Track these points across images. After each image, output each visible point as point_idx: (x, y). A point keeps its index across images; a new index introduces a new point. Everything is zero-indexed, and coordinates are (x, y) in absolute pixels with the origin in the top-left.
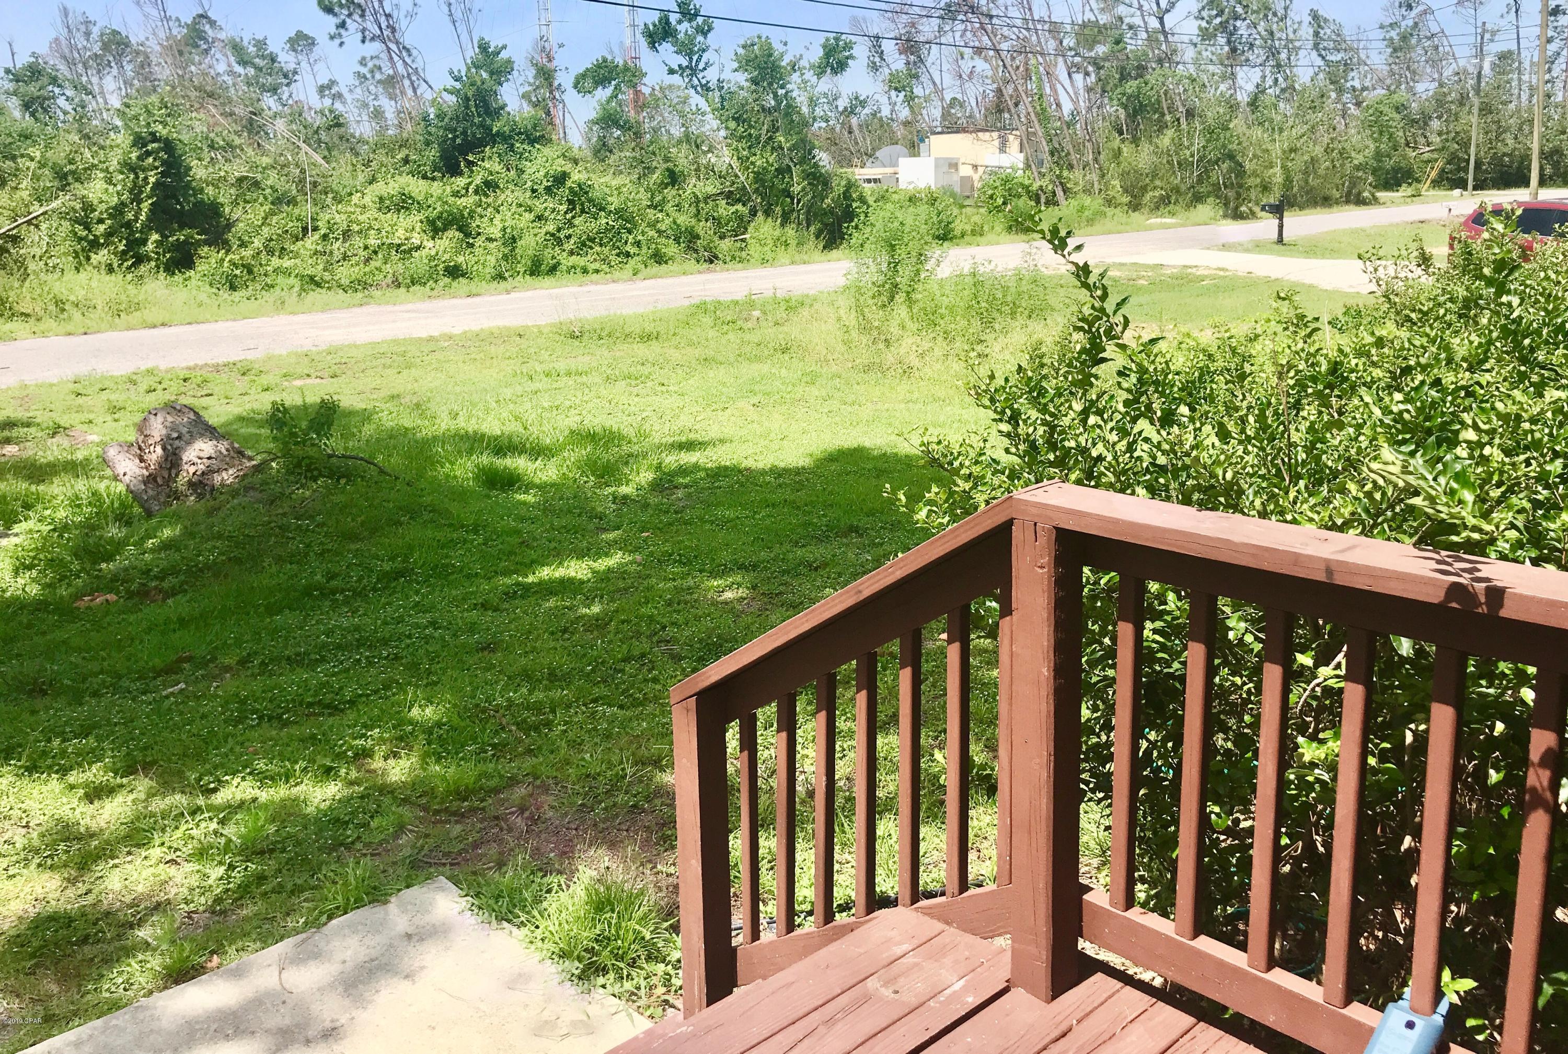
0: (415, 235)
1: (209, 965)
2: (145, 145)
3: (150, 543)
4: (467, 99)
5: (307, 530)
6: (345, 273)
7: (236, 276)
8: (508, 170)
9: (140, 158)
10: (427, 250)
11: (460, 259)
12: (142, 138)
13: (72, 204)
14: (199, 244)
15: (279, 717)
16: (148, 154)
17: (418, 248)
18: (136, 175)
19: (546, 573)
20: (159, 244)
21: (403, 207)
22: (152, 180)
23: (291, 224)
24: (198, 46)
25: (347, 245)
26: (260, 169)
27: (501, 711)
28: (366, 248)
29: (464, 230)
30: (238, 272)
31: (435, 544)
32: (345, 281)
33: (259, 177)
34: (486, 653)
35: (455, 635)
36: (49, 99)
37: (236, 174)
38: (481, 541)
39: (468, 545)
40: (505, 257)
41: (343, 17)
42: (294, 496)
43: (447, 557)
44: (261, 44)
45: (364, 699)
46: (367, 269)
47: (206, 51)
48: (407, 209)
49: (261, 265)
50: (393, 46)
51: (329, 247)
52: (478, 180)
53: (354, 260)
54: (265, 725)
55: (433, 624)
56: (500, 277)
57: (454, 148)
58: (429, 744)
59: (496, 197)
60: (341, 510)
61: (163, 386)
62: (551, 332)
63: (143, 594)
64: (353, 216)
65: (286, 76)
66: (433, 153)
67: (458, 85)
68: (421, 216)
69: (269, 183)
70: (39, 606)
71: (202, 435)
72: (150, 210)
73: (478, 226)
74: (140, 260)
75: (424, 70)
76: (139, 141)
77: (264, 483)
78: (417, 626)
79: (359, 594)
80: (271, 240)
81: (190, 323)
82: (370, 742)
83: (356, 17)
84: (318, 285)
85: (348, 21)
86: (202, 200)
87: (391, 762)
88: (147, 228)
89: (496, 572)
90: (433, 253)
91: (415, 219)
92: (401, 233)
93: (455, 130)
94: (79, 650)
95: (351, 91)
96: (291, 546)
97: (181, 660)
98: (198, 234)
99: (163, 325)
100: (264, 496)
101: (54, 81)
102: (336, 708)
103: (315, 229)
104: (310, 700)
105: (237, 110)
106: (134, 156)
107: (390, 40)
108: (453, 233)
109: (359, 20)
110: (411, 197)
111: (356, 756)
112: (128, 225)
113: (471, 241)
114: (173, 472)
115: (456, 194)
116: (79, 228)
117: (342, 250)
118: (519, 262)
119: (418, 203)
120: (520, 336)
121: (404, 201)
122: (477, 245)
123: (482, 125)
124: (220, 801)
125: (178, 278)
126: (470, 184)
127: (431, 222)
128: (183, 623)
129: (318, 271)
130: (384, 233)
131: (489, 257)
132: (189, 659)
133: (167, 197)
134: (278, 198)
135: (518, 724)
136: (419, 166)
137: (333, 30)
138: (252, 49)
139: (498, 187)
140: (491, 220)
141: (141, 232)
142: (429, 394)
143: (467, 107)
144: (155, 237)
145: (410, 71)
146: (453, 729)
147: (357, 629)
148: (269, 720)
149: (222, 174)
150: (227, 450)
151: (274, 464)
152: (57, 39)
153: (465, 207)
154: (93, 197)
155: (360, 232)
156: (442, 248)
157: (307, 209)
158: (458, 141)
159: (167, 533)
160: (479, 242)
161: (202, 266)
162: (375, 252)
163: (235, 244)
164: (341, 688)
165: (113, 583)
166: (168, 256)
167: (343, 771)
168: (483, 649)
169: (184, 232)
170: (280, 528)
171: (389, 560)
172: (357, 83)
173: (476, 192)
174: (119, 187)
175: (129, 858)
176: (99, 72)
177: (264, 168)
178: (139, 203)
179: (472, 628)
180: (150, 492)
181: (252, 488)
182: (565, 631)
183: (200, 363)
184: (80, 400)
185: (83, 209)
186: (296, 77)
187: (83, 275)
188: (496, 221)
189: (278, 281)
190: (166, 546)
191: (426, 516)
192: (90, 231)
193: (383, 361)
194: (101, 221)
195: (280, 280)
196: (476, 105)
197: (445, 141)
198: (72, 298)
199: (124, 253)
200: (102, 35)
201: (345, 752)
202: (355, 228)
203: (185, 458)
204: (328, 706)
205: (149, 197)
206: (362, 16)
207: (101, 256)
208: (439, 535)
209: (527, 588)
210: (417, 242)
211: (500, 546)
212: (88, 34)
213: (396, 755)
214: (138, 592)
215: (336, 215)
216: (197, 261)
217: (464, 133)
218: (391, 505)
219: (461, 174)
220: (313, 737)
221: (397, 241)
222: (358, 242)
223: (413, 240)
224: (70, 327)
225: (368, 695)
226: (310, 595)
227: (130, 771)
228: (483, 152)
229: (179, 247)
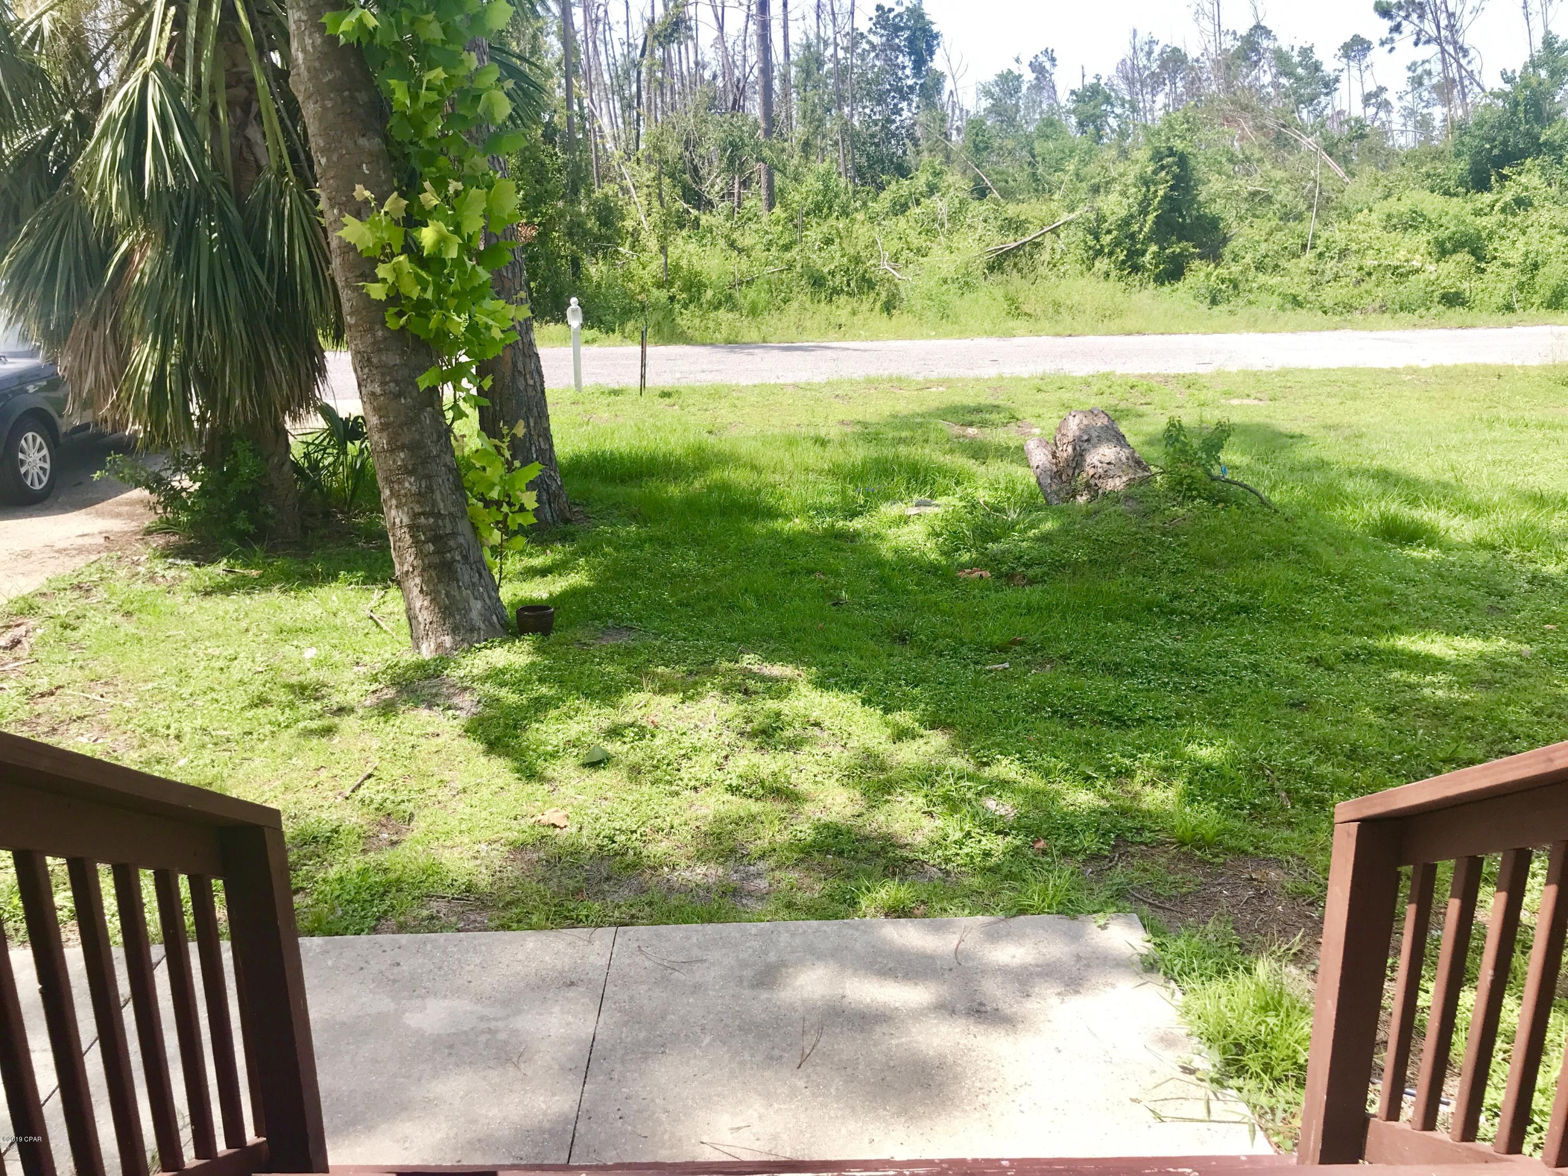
0: (1418, 257)
1: (916, 911)
2: (1161, 159)
3: (1031, 533)
4: (1517, 104)
5: (1169, 547)
6: (1331, 294)
7: (1220, 290)
8: (1550, 185)
9: (1155, 172)
10: (1426, 274)
11: (1466, 285)
12: (1158, 152)
13: (1089, 214)
14: (1192, 256)
15: (1071, 716)
16: (1163, 168)
17: (1417, 271)
18: (1148, 187)
19: (1403, 642)
20: (1156, 255)
21: (1411, 226)
22: (1161, 193)
23: (1291, 241)
24: (1249, 59)
25: (1340, 265)
26: (1273, 184)
27: (1276, 774)
28: (1361, 268)
29: (1478, 253)
30: (1224, 287)
31: (1291, 586)
32: (1329, 303)
33: (1271, 191)
34: (1294, 710)
35: (1271, 684)
36: (1099, 117)
37: (1249, 188)
38: (1342, 593)
39: (1327, 595)
40: (1521, 286)
41: (1399, 19)
42: (1167, 512)
43: (1299, 602)
44: (1306, 52)
45: (1152, 721)
46: (1356, 291)
47: (1256, 63)
48: (1416, 228)
49: (1247, 280)
50: (1450, 49)
51: (1322, 266)
52: (1508, 197)
53: (1343, 281)
54: (1057, 720)
55: (1255, 668)
56: (1509, 308)
57: (1488, 159)
58: (1190, 784)
59: (1527, 217)
60: (1207, 534)
61: (1111, 390)
62: (1539, 375)
63: (1010, 577)
64: (1353, 235)
65: (1326, 85)
66: (1462, 166)
67: (1508, 88)
68: (1429, 237)
69: (1279, 198)
70: (933, 569)
71: (1109, 441)
72: (1154, 223)
73: (1495, 250)
74: (1136, 269)
75: (1480, 73)
76: (1157, 156)
77: (1144, 495)
78: (1235, 664)
79: (1198, 620)
80: (1267, 256)
81: (1162, 334)
82: (1137, 763)
83: (1414, 17)
84: (1299, 305)
85: (1404, 23)
86: (1205, 215)
87: (1148, 788)
88: (1149, 239)
89: (1347, 630)
90: (1432, 278)
91: (1422, 239)
92: (1402, 254)
93: (1494, 140)
94: (944, 613)
95: (1400, 98)
96: (1149, 560)
97: (1014, 642)
98: (1194, 247)
99: (1138, 333)
100: (1140, 507)
101: (1108, 100)
102: (1124, 723)
103: (1313, 247)
104: (1102, 708)
105: (1267, 122)
106: (1149, 170)
107: (1448, 42)
108: (1464, 257)
109: (1416, 21)
110: (1422, 215)
111: (1119, 773)
112: (1132, 236)
113: (1483, 265)
114: (1077, 471)
115: (1478, 213)
116: (1090, 237)
117: (1335, 269)
118: (1536, 293)
119: (1430, 222)
120: (1499, 376)
121: (1414, 219)
122: (1489, 270)
123: (1528, 133)
124: (986, 775)
125: (1167, 288)
126: (1497, 201)
127: (1440, 244)
128: (1030, 610)
129: (1303, 291)
130: (1383, 254)
131: (1499, 285)
132: (1022, 643)
133: (1172, 210)
134: (1285, 214)
135: (1288, 792)
136: (1443, 180)
137: (1385, 34)
138: (1296, 59)
139: (1531, 205)
140: (1514, 242)
141: (1143, 243)
142: (1364, 429)
143: (1514, 113)
144: (1154, 248)
145: (1464, 73)
146: (1220, 776)
147: (1177, 653)
148: (1061, 717)
149: (1236, 188)
150: (1127, 459)
151: (1158, 478)
152: (1124, 60)
153: (1485, 228)
154: (1106, 210)
155: (1358, 252)
156: (1445, 272)
157: (1311, 225)
158: (1496, 152)
159: (1049, 526)
160: (1491, 268)
161: (1190, 279)
162: (1369, 274)
163: (1228, 256)
164: (1135, 705)
165: (993, 562)
166: (1161, 267)
167: (1099, 783)
168: (1293, 705)
169: (1181, 245)
170: (1144, 540)
171: (1237, 593)
172: (1409, 89)
173: (1503, 210)
174: (1131, 200)
175: (899, 799)
176: (1153, 89)
177: (1277, 183)
178: (1145, 215)
179: (1292, 682)
180: (1054, 487)
181: (1132, 498)
182: (1393, 709)
183: (1153, 372)
184: (1039, 396)
185: (1097, 220)
186: (1337, 85)
187: (1082, 282)
188: (1518, 245)
189: (1260, 299)
190: (1045, 538)
191: (1293, 556)
192: (1098, 241)
193: (1329, 389)
194: (1109, 232)
195: (1264, 296)
196: (1526, 111)
197: (1479, 153)
198: (1069, 302)
199: (1123, 262)
200: (1161, 54)
201: (1110, 766)
202: (1354, 246)
203: (1088, 461)
204: (1117, 719)
205: (1156, 210)
206: (1421, 17)
207: (1102, 264)
208: (1299, 579)
209: (1372, 653)
210: (1416, 264)
211: (1363, 603)
212: (1149, 53)
213: (1154, 784)
214: (1006, 575)
215: (1338, 233)
216: (1187, 273)
217: (1505, 143)
218: (1259, 538)
219: (1489, 189)
220: (1088, 743)
221: (1396, 263)
222: (1353, 261)
223: (1414, 263)
224: (1059, 329)
225: (1158, 719)
226: (1150, 610)
227: (934, 724)
228: (1522, 164)
229: (1174, 258)
